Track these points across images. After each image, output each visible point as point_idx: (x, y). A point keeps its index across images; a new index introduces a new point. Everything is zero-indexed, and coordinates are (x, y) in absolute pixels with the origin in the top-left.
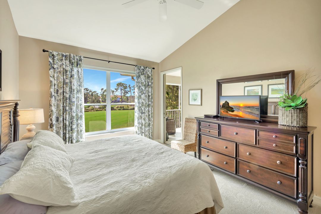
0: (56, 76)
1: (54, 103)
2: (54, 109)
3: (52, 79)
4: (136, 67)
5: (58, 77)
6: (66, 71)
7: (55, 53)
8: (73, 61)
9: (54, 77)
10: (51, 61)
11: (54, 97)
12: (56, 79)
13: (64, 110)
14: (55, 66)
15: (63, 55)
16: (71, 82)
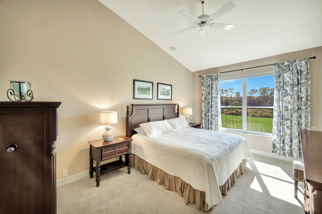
0: (205, 90)
1: (204, 105)
2: (203, 109)
3: (203, 92)
4: (274, 65)
5: (206, 90)
6: (210, 85)
7: (204, 76)
8: (213, 78)
9: (204, 90)
10: (202, 81)
11: (204, 102)
12: (205, 91)
13: (209, 110)
14: (204, 84)
15: (208, 76)
16: (212, 92)
